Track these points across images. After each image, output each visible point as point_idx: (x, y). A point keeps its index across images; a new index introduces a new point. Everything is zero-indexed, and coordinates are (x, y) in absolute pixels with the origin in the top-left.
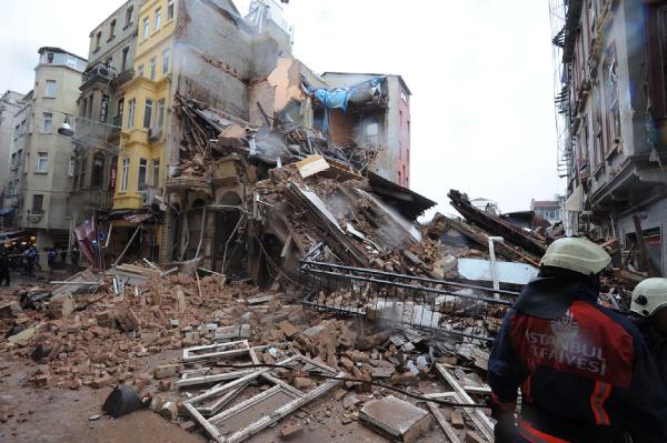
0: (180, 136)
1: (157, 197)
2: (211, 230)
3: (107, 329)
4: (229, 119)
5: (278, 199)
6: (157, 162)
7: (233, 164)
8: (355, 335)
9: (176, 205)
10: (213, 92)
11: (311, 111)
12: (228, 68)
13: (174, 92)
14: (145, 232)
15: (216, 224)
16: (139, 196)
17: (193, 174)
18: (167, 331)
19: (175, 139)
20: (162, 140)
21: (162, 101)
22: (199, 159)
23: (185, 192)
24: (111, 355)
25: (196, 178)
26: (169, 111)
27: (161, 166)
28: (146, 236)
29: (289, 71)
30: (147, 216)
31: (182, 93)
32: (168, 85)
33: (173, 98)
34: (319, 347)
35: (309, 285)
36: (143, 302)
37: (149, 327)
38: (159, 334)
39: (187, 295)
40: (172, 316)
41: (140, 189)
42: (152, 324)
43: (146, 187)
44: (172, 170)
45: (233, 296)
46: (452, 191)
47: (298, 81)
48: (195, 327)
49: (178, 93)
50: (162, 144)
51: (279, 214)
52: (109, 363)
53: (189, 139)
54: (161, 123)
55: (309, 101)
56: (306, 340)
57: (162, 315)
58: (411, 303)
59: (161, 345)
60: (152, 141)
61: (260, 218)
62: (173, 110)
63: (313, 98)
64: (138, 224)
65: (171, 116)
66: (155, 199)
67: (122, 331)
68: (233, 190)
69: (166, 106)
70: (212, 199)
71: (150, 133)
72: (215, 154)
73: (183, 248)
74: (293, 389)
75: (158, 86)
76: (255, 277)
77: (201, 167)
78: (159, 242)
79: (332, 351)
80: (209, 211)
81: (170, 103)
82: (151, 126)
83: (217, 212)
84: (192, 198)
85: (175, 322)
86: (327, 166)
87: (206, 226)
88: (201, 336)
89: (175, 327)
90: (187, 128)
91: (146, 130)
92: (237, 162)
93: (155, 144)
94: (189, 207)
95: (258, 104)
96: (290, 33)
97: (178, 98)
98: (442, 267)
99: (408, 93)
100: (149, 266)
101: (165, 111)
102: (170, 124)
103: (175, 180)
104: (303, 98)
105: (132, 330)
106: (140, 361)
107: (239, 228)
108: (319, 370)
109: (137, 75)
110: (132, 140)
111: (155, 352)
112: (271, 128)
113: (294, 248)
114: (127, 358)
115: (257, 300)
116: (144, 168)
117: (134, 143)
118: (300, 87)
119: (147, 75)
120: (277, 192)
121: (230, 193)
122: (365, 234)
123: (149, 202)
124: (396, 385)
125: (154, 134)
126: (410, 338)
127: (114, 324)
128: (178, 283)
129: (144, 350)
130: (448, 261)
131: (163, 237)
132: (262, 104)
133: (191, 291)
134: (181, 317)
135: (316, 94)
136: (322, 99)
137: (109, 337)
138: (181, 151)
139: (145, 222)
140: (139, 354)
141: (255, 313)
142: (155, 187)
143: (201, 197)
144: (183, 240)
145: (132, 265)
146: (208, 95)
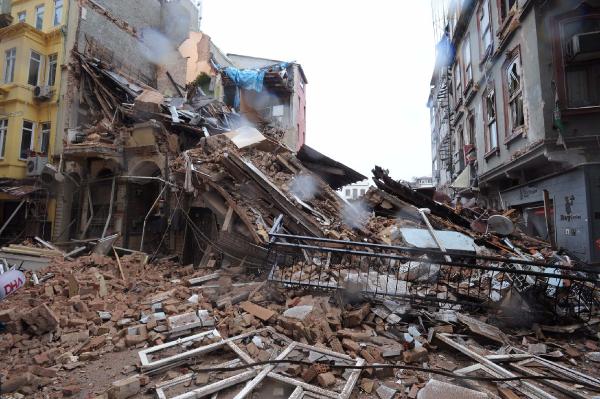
0: (79, 97)
1: (49, 166)
2: (122, 203)
3: (9, 336)
4: (138, 85)
5: (215, 170)
6: (46, 126)
7: (151, 131)
8: (338, 312)
9: (75, 175)
10: (118, 54)
11: (221, 88)
12: (134, 32)
13: (70, 47)
14: (32, 205)
15: (129, 196)
16: (22, 164)
17: (101, 141)
18: (97, 327)
19: (72, 101)
20: (54, 101)
21: (54, 57)
22: (107, 124)
23: (89, 160)
24: (28, 375)
25: (104, 145)
26: (64, 68)
27: (53, 131)
28: (32, 210)
29: (199, 44)
30: (34, 188)
31: (81, 50)
32: (62, 39)
33: (68, 54)
34: (316, 330)
35: (255, 260)
36: (49, 292)
37: (71, 325)
38: (87, 332)
39: (106, 278)
40: (100, 307)
41: (24, 155)
42: (75, 320)
43: (33, 154)
44: (72, 135)
45: (165, 276)
46: (376, 167)
47: (207, 57)
48: (137, 319)
49: (75, 49)
50: (53, 105)
51: (214, 186)
52: (27, 389)
53: (90, 102)
54: (52, 81)
55: (219, 77)
56: (298, 324)
57: (85, 307)
58: (374, 273)
59: (96, 348)
60: (41, 101)
61: (191, 189)
62: (69, 68)
63: (224, 74)
64: (22, 197)
65: (66, 75)
66: (46, 168)
67: (32, 335)
68: (151, 160)
69: (59, 62)
70: (123, 170)
71: (37, 91)
72: (126, 121)
73: (85, 225)
74: (320, 390)
75: (47, 39)
76: (179, 253)
77: (109, 134)
78: (51, 218)
79: (329, 333)
80: (119, 183)
81: (64, 58)
82: (38, 84)
83: (130, 185)
84: (96, 168)
85: (104, 315)
86: (263, 138)
87: (115, 199)
88: (148, 330)
89: (106, 320)
90: (87, 90)
91: (32, 87)
92: (156, 130)
93: (44, 104)
94: (92, 178)
95: (168, 74)
96: (199, 8)
97: (75, 54)
98: (388, 236)
99: (305, 81)
100: (43, 247)
101: (58, 69)
102: (65, 84)
103: (76, 146)
104: (213, 74)
105: (47, 332)
106: (75, 377)
107: (158, 202)
108: (331, 358)
109: (16, 21)
110: (11, 97)
111: (92, 358)
112: (185, 99)
113: (237, 220)
114: (52, 374)
115: (198, 280)
116: (30, 133)
117: (15, 101)
118: (210, 62)
119: (32, 22)
120: (212, 162)
121: (148, 162)
122: (312, 206)
123: (39, 171)
124: (411, 363)
125: (44, 93)
126: (391, 309)
127: (19, 328)
128: (93, 265)
129: (74, 359)
130: (392, 231)
131: (57, 212)
132: (172, 75)
133: (109, 273)
134: (111, 307)
135: (227, 70)
136: (233, 78)
137: (14, 347)
138: (80, 115)
139: (31, 195)
140: (69, 366)
141: (205, 296)
142: (45, 154)
143: (108, 167)
144: (84, 215)
145: (20, 246)
146: (112, 58)
